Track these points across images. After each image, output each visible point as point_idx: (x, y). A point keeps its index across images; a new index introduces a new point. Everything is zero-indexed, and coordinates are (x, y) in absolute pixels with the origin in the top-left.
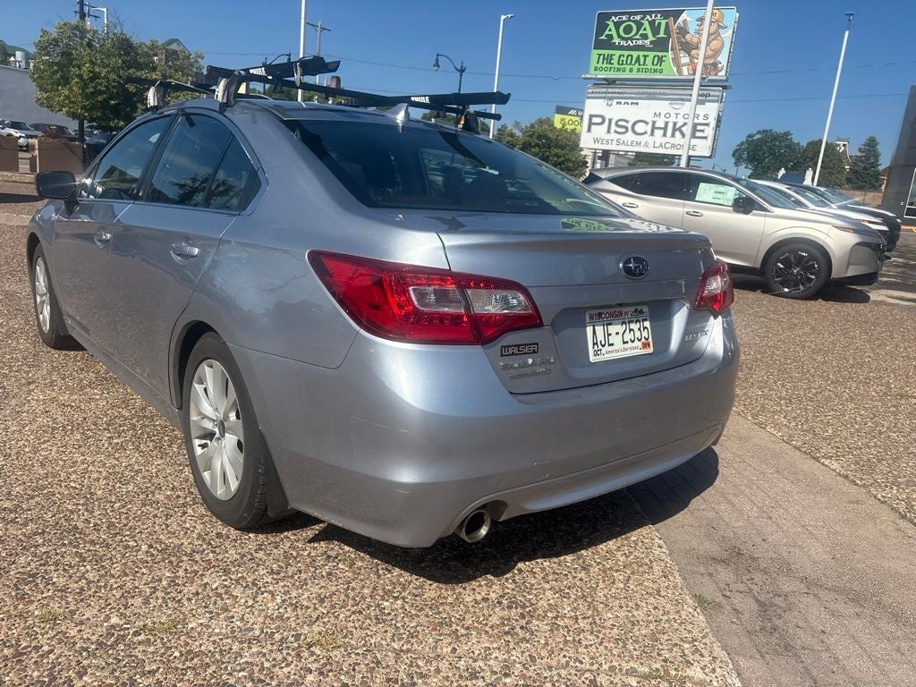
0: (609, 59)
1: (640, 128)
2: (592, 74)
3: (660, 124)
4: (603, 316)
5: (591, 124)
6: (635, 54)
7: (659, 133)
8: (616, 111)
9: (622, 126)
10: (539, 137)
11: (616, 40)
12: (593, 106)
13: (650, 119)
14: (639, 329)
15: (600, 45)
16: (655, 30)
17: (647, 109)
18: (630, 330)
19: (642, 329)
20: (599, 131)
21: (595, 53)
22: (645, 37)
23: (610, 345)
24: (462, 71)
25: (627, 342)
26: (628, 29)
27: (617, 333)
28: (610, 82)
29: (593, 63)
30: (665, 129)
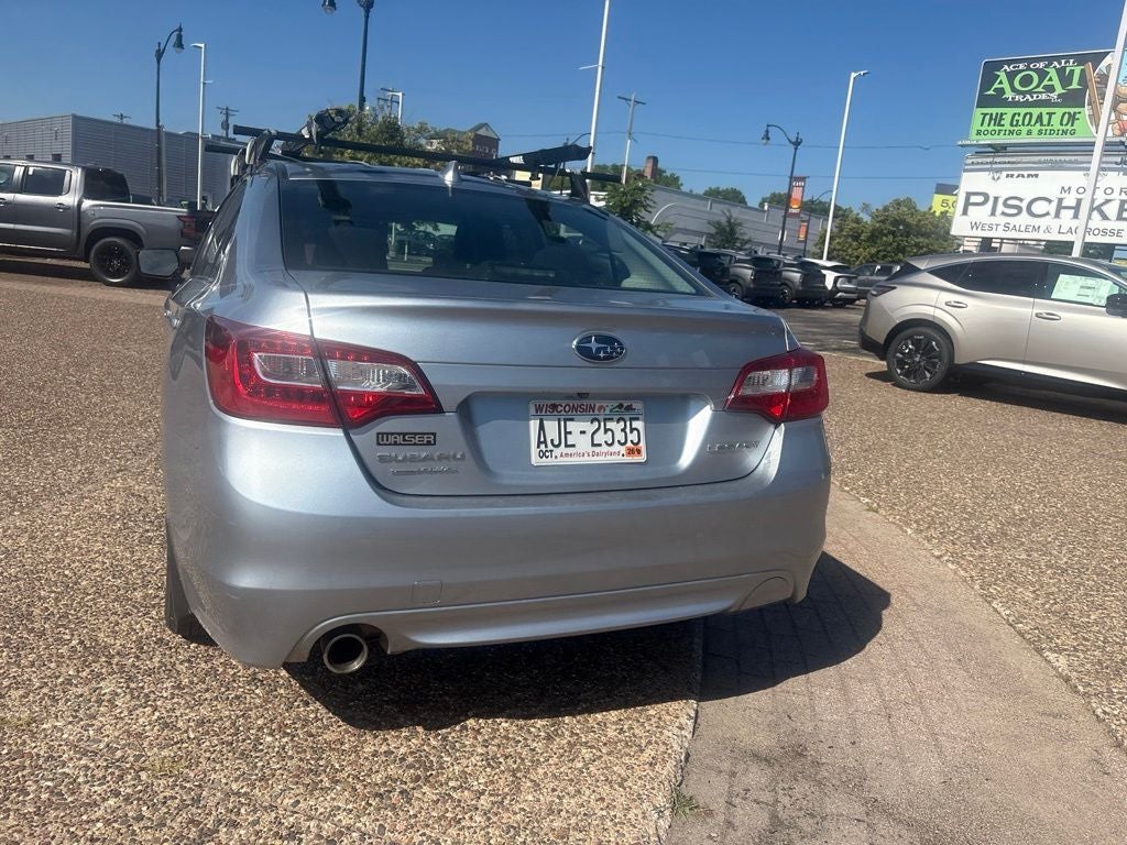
0: (998, 120)
1: (1039, 208)
2: (974, 139)
3: (1070, 201)
4: (560, 408)
5: (967, 204)
6: (1036, 111)
7: (1067, 214)
8: (1005, 186)
9: (1013, 206)
10: (896, 223)
11: (1009, 95)
12: (972, 181)
13: (1054, 194)
14: (623, 430)
15: (984, 102)
16: (1065, 79)
17: (1050, 183)
18: (606, 431)
19: (628, 430)
20: (980, 214)
21: (978, 113)
22: (1050, 89)
23: (566, 446)
24: (797, 144)
25: (600, 445)
26: (1026, 81)
27: (583, 432)
28: (999, 149)
29: (976, 124)
30: (1077, 208)
